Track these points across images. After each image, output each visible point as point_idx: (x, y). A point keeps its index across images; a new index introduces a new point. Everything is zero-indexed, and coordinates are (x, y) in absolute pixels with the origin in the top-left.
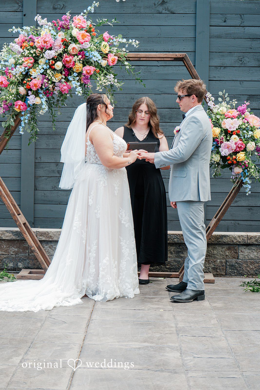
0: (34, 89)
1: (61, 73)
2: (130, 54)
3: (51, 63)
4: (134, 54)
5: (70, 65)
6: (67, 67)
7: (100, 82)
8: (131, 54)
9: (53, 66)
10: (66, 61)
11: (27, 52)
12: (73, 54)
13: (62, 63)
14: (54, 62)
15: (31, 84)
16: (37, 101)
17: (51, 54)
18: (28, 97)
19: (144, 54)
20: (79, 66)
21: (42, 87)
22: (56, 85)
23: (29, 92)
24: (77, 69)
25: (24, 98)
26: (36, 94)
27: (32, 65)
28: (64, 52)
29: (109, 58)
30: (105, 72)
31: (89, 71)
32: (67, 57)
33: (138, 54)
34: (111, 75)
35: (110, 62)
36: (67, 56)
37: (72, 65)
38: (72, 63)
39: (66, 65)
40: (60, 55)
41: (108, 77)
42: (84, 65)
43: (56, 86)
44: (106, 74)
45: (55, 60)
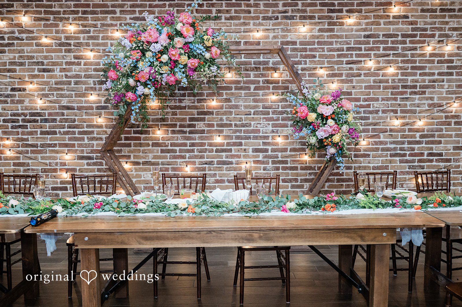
0: (143, 80)
1: (168, 66)
3: (157, 56)
5: (176, 58)
6: (172, 60)
7: (204, 73)
9: (160, 59)
10: (172, 54)
11: (135, 45)
12: (179, 47)
13: (168, 56)
14: (160, 55)
15: (140, 76)
16: (146, 91)
17: (157, 47)
18: (137, 88)
20: (184, 59)
21: (149, 78)
23: (138, 83)
24: (182, 61)
25: (134, 89)
26: (145, 85)
27: (140, 57)
29: (212, 50)
30: (209, 64)
31: (193, 64)
32: (172, 51)
34: (215, 66)
35: (213, 55)
37: (178, 58)
38: (177, 56)
39: (172, 58)
40: (166, 48)
41: (211, 68)
42: (189, 58)
44: (209, 66)
45: (162, 53)
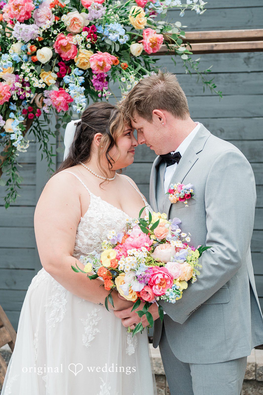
1: (52, 71)
2: (190, 34)
3: (29, 51)
4: (199, 34)
5: (69, 54)
6: (63, 59)
8: (193, 34)
9: (35, 57)
10: (61, 45)
12: (75, 31)
13: (53, 50)
14: (35, 48)
17: (27, 30)
19: (218, 33)
20: (85, 56)
21: (12, 97)
22: (45, 96)
24: (82, 61)
28: (55, 26)
29: (145, 37)
30: (140, 67)
31: (101, 64)
32: (62, 38)
33: (206, 33)
35: (147, 46)
36: (63, 36)
37: (73, 54)
38: (72, 51)
39: (62, 56)
40: (47, 33)
43: (46, 98)
44: (142, 72)
45: (40, 43)
